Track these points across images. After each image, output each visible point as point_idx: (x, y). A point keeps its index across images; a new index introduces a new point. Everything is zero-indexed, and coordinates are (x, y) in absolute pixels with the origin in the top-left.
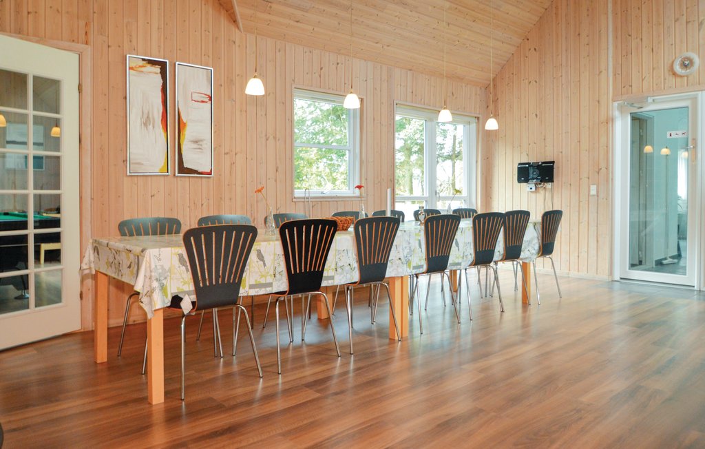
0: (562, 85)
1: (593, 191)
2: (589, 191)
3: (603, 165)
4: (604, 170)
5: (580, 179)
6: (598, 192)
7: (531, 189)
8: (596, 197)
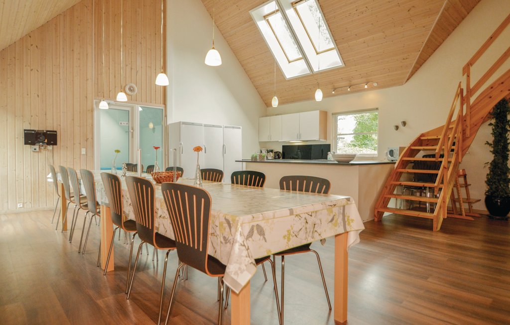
0: (60, 79)
1: (83, 151)
2: (81, 152)
3: (89, 136)
4: (90, 140)
5: (74, 144)
6: (86, 153)
7: (35, 149)
8: (85, 156)
